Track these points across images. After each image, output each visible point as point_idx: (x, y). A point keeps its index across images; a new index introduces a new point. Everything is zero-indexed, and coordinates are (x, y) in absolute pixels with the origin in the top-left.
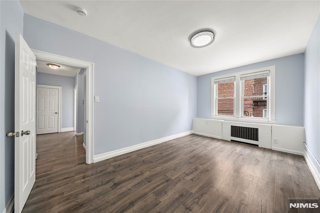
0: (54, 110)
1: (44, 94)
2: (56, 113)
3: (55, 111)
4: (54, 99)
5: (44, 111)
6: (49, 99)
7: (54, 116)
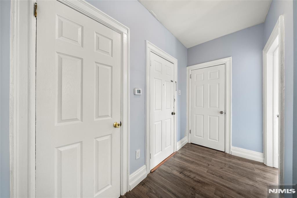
0: (217, 106)
1: (202, 78)
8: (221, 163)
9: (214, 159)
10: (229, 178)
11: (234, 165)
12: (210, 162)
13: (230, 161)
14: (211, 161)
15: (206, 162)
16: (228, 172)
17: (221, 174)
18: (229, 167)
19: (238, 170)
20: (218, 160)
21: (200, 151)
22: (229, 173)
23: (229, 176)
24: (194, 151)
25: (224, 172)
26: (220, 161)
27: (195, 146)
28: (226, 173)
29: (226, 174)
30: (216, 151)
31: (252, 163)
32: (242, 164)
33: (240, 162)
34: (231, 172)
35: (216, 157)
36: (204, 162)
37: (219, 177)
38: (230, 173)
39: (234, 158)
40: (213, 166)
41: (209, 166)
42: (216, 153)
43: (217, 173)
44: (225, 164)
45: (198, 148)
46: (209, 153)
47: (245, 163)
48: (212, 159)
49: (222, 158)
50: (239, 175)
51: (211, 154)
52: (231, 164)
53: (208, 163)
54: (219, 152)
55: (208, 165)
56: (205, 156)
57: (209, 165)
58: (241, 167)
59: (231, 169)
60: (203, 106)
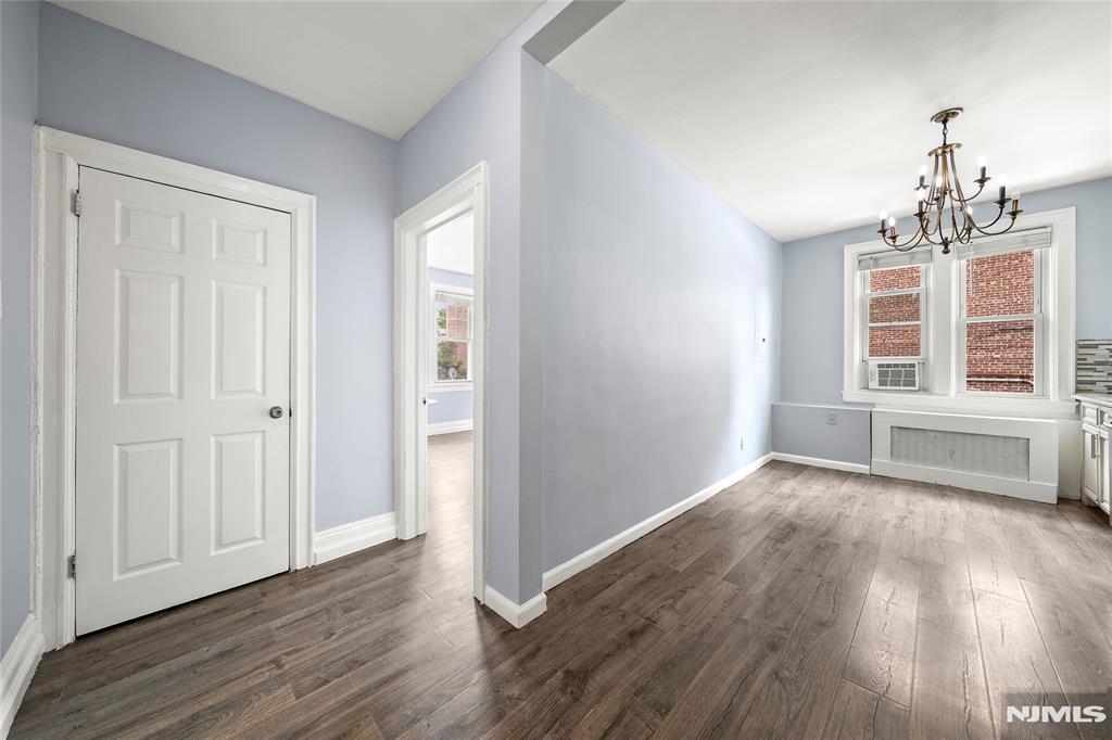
0: (259, 388)
1: (175, 241)
2: (275, 413)
3: (264, 393)
4: (259, 295)
5: (181, 396)
6: (220, 292)
7: (258, 440)
8: (311, 616)
9: (278, 622)
10: (375, 643)
11: (350, 593)
12: (271, 649)
13: (332, 589)
14: (274, 643)
15: (259, 662)
16: (355, 629)
17: (345, 653)
18: (345, 612)
19: (371, 600)
20: (291, 617)
21: (181, 638)
22: (361, 631)
23: (370, 640)
24: (145, 666)
25: (346, 639)
26: (302, 613)
27: (122, 634)
28: (355, 635)
29: (357, 639)
30: (256, 589)
31: (381, 555)
32: (363, 573)
33: (355, 572)
34: (362, 622)
35: (275, 613)
36: (248, 668)
37: (350, 670)
38: (361, 626)
39: (333, 570)
40: (298, 651)
41: (287, 667)
42: (264, 595)
43: (334, 662)
44: (327, 610)
45: (159, 631)
46: (236, 616)
47: (366, 565)
48: (269, 630)
49: (300, 599)
50: (384, 610)
51: (248, 612)
52: (339, 597)
53: (272, 657)
54: (271, 581)
55: (280, 666)
56: (230, 640)
57: (277, 663)
58: (371, 585)
59: (354, 613)
60: (173, 390)
